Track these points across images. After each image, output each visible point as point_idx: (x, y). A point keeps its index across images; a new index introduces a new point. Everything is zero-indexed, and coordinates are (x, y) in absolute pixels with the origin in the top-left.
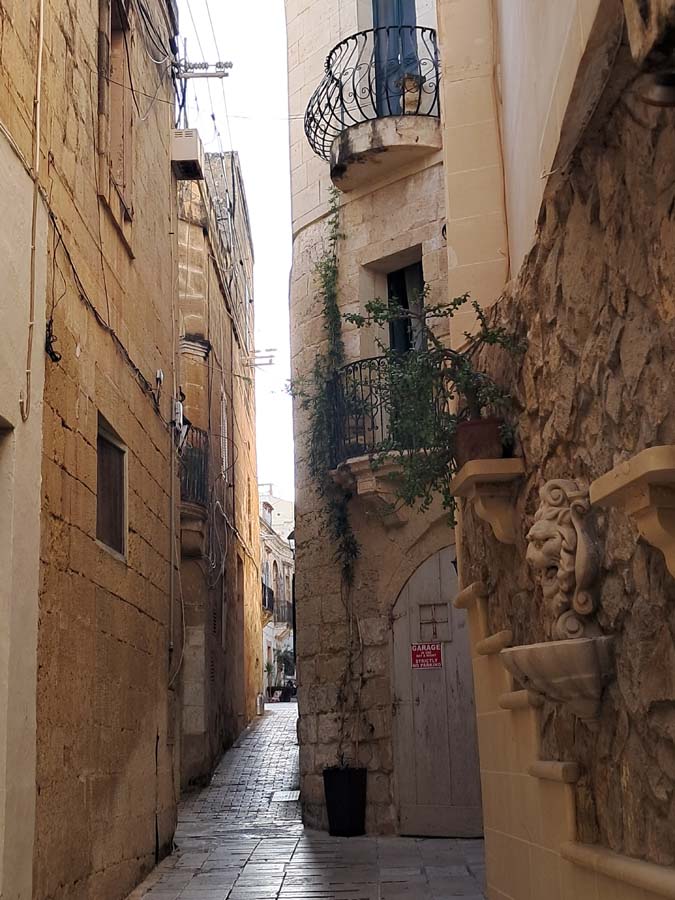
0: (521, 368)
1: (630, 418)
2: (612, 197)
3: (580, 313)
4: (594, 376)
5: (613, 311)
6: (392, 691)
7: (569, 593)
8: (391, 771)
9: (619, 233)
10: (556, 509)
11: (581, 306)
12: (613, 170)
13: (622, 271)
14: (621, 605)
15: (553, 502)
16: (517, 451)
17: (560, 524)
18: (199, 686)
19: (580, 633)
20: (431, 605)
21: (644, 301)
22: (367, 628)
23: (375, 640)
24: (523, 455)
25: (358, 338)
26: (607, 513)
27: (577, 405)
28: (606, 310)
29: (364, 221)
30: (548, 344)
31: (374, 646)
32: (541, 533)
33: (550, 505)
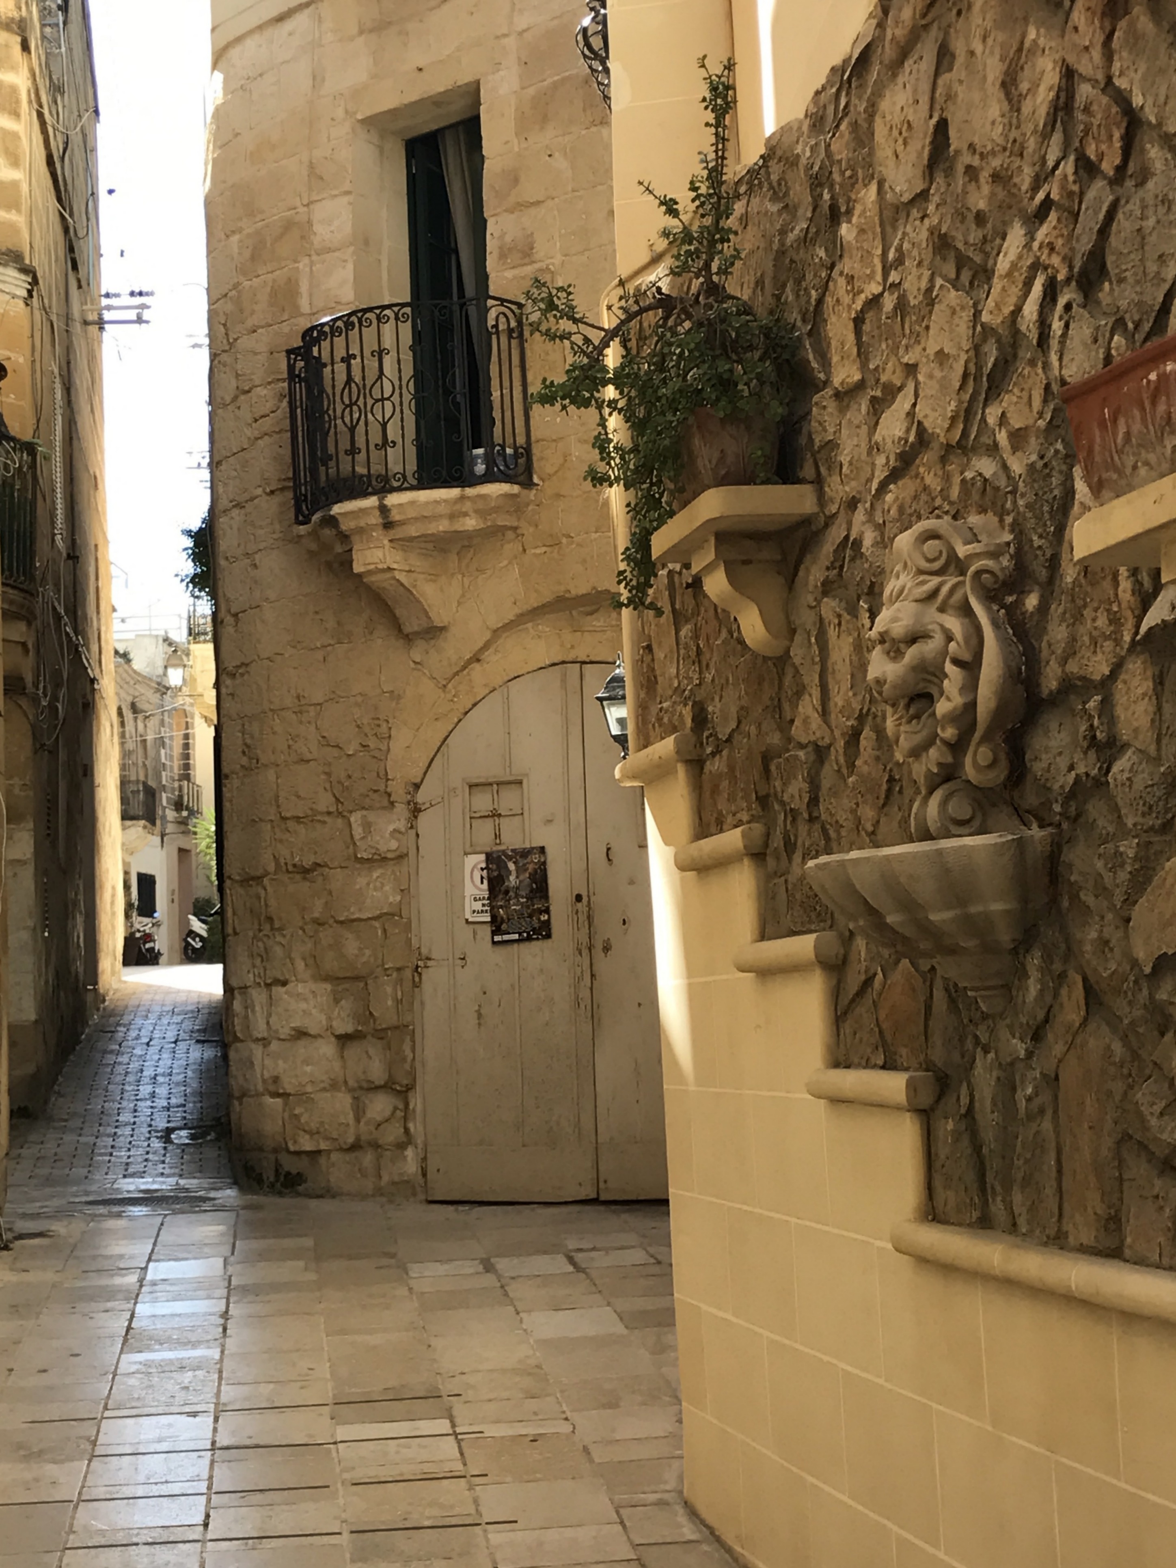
0: (820, 301)
3: (996, 177)
4: (1030, 309)
5: (1089, 169)
6: (415, 943)
7: (957, 747)
8: (410, 1088)
10: (935, 581)
11: (996, 163)
14: (1081, 769)
15: (925, 565)
16: (808, 471)
17: (942, 610)
18: (25, 935)
19: (976, 823)
20: (491, 784)
22: (367, 826)
23: (383, 848)
24: (818, 482)
25: (350, 266)
26: (1049, 586)
27: (979, 367)
28: (1068, 167)
29: (361, 32)
30: (899, 249)
31: (381, 860)
32: (898, 630)
33: (921, 572)
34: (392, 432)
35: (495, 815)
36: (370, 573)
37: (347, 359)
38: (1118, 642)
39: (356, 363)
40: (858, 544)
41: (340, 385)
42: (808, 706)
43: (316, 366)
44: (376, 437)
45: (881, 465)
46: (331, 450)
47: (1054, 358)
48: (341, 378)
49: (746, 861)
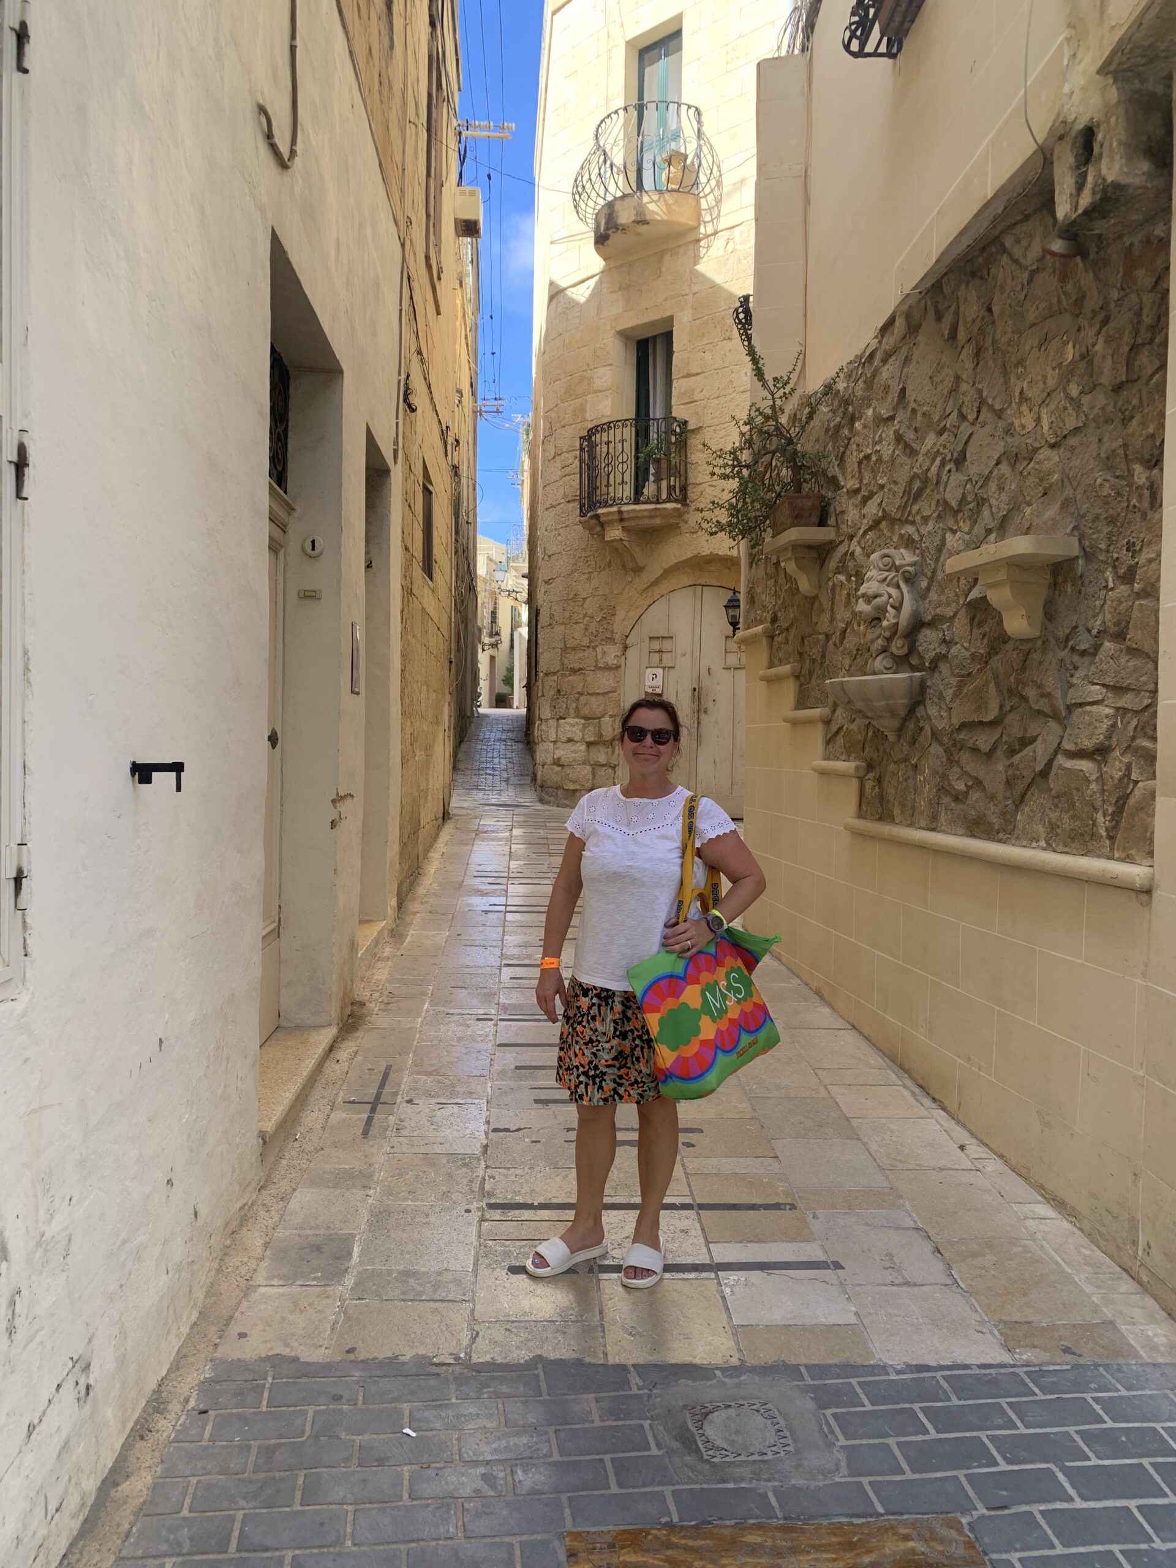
0: (844, 453)
1: (971, 506)
2: (974, 321)
3: (924, 414)
4: (934, 469)
5: (963, 417)
7: (889, 640)
9: (978, 353)
10: (887, 574)
11: (925, 408)
12: (979, 298)
13: (980, 386)
14: (938, 650)
15: (883, 567)
16: (832, 521)
17: (888, 585)
19: (894, 669)
20: (660, 637)
21: (999, 414)
22: (604, 653)
23: (610, 663)
24: (837, 526)
25: (610, 399)
26: (931, 579)
27: (910, 490)
28: (954, 415)
29: (620, 289)
30: (880, 436)
31: (607, 668)
32: (870, 592)
33: (881, 570)
34: (627, 478)
35: (660, 651)
36: (612, 541)
37: (608, 443)
38: (957, 603)
39: (612, 445)
40: (852, 554)
41: (604, 455)
42: (825, 618)
43: (592, 446)
44: (619, 479)
45: (866, 523)
46: (598, 484)
47: (942, 490)
48: (605, 450)
49: (792, 679)
